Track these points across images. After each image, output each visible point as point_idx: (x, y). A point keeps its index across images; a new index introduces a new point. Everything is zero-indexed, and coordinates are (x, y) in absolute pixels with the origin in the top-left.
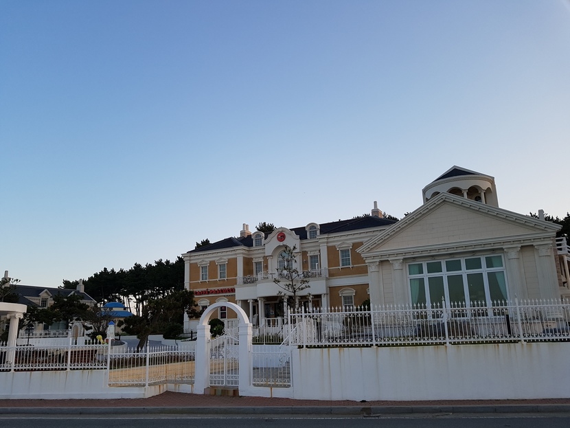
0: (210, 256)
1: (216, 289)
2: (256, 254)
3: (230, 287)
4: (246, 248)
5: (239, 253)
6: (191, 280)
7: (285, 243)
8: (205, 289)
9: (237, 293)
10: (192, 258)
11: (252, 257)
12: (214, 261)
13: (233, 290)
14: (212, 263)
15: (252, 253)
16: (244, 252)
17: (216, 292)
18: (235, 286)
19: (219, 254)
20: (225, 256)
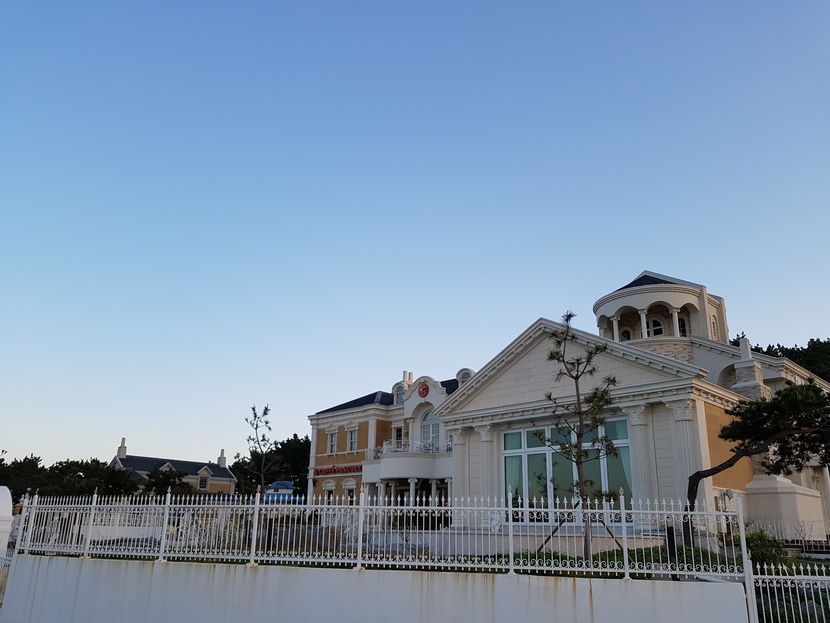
0: (340, 418)
1: (343, 465)
2: (395, 416)
3: (358, 464)
4: (383, 407)
5: (372, 416)
6: (317, 453)
7: (428, 399)
8: (331, 466)
9: (364, 473)
10: (320, 421)
11: (391, 420)
12: (343, 426)
13: (360, 469)
14: (341, 428)
15: (390, 414)
16: (378, 412)
17: (344, 470)
18: (362, 463)
19: (350, 416)
20: (356, 418)
